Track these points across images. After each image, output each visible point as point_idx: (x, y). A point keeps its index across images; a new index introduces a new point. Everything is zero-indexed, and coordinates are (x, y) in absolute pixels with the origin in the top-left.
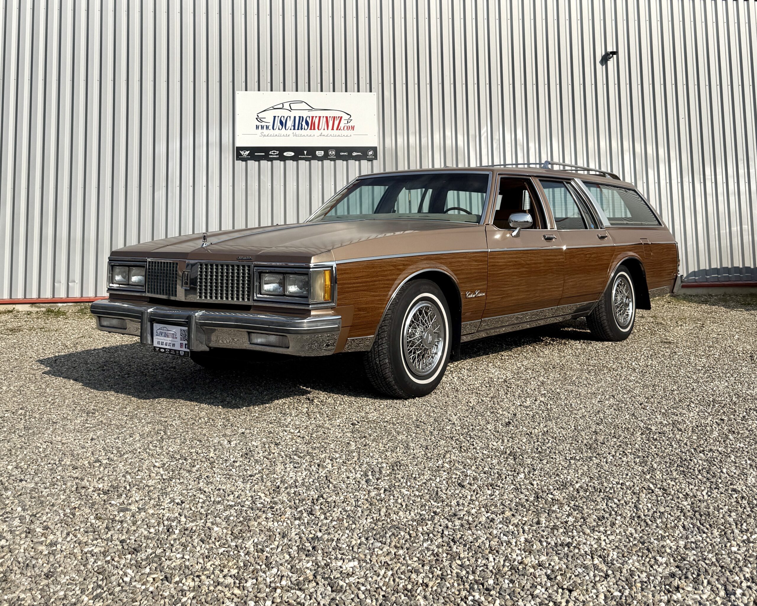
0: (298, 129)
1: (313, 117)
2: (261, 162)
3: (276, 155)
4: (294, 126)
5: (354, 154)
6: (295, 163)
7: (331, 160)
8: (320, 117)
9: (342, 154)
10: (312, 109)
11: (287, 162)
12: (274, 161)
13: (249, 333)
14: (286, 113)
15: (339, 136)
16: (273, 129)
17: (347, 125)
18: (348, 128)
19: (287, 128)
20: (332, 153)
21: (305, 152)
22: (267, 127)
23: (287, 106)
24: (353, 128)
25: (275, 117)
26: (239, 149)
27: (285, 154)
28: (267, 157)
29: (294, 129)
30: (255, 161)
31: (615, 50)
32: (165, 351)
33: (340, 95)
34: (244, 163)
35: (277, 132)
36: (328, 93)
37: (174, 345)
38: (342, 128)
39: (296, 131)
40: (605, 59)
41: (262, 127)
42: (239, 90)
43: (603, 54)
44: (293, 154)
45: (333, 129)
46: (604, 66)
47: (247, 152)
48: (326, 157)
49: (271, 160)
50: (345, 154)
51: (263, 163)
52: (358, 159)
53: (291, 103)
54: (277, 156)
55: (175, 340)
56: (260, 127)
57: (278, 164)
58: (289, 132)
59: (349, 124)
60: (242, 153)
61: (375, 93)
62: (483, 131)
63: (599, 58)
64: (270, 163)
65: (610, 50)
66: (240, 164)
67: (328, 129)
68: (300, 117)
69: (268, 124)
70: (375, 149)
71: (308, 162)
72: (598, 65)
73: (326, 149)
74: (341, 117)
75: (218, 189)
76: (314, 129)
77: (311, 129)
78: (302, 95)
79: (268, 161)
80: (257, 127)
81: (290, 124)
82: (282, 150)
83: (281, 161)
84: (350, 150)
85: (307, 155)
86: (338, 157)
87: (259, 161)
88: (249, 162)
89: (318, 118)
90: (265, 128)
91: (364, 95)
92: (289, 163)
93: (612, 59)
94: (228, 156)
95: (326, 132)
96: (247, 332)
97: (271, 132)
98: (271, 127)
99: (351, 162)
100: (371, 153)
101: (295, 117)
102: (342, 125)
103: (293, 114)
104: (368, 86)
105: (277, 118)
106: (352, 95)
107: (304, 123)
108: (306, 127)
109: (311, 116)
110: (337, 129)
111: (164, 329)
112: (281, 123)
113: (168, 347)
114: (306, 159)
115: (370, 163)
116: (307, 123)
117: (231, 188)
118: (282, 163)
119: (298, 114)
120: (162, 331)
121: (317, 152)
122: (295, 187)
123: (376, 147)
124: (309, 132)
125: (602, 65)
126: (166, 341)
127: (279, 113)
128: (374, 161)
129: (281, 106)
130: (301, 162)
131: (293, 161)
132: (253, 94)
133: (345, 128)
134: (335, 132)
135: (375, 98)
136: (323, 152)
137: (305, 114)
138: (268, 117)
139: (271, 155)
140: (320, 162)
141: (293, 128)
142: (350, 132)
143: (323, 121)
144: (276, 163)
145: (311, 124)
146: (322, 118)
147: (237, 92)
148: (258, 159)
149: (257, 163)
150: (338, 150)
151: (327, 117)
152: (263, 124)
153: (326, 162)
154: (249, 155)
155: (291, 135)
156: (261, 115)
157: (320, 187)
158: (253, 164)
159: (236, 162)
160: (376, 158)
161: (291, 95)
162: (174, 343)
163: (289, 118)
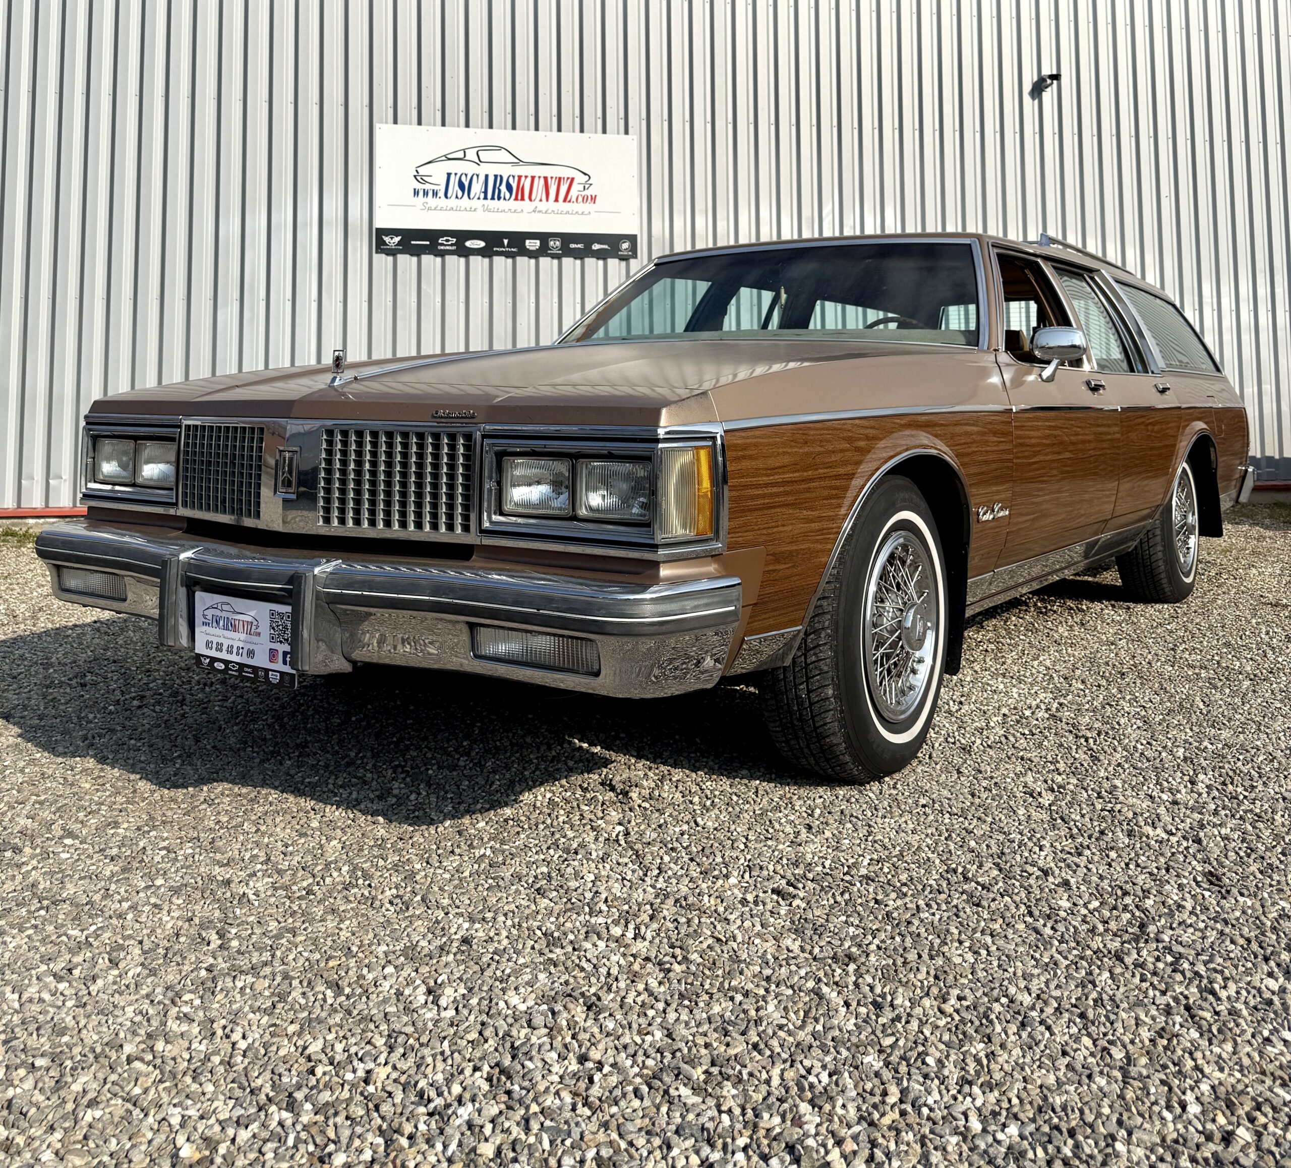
0: (493, 198)
1: (520, 177)
2: (424, 258)
3: (452, 245)
4: (486, 192)
5: (596, 247)
6: (486, 260)
7: (553, 256)
8: (533, 178)
9: (573, 246)
10: (519, 162)
11: (472, 258)
12: (447, 257)
13: (472, 626)
14: (468, 168)
15: (568, 213)
16: (446, 196)
17: (583, 193)
18: (585, 199)
19: (472, 196)
20: (555, 244)
21: (506, 241)
22: (435, 194)
23: (471, 155)
24: (594, 199)
25: (449, 175)
26: (381, 232)
27: (468, 244)
28: (434, 250)
29: (486, 198)
30: (412, 255)
31: (1055, 72)
32: (227, 668)
33: (570, 137)
34: (390, 259)
35: (452, 202)
36: (548, 133)
37: (251, 653)
38: (574, 199)
39: (489, 202)
40: (1038, 89)
41: (426, 193)
42: (381, 122)
43: (1035, 79)
44: (482, 244)
45: (556, 200)
46: (1036, 102)
47: (397, 239)
48: (544, 251)
49: (442, 254)
50: (579, 246)
51: (427, 259)
52: (601, 255)
53: (480, 149)
54: (454, 248)
55: (254, 639)
56: (421, 193)
57: (455, 263)
58: (475, 203)
59: (587, 192)
60: (387, 239)
61: (635, 137)
62: (827, 210)
63: (1027, 87)
64: (439, 260)
65: (1046, 71)
66: (383, 262)
67: (547, 200)
68: (496, 176)
69: (435, 188)
70: (632, 239)
71: (510, 261)
72: (1027, 99)
73: (544, 237)
74: (573, 179)
75: (340, 306)
76: (523, 199)
77: (516, 199)
78: (501, 135)
79: (436, 255)
80: (416, 193)
81: (477, 188)
82: (462, 236)
83: (460, 256)
84: (588, 239)
85: (508, 246)
86: (566, 252)
87: (418, 255)
88: (399, 256)
89: (529, 179)
90: (430, 194)
91: (614, 138)
92: (475, 260)
93: (1049, 89)
94: (360, 246)
95: (543, 206)
96: (467, 623)
97: (441, 201)
98: (441, 194)
99: (590, 262)
100: (625, 246)
101: (487, 176)
102: (573, 193)
103: (483, 170)
104: (622, 122)
105: (452, 176)
106: (593, 138)
107: (503, 188)
108: (508, 195)
109: (516, 174)
110: (565, 200)
111: (225, 607)
112: (461, 185)
113: (234, 658)
114: (507, 255)
115: (624, 264)
116: (509, 188)
117: (365, 305)
118: (462, 260)
119: (492, 170)
120: (217, 613)
121: (527, 242)
122: (486, 305)
123: (635, 236)
124: (512, 204)
125: (1033, 99)
126: (230, 642)
127: (457, 168)
128: (632, 261)
129: (461, 155)
130: (499, 261)
131: (483, 256)
132: (407, 130)
133: (580, 199)
134: (561, 205)
135: (636, 142)
136: (538, 242)
137: (505, 171)
138: (437, 174)
139: (442, 244)
140: (533, 261)
141: (482, 196)
142: (588, 207)
143: (539, 185)
144: (451, 260)
145: (517, 191)
146: (536, 180)
147: (377, 126)
148: (417, 252)
149: (415, 259)
150: (567, 238)
151: (546, 178)
152: (427, 187)
153: (544, 261)
154: (399, 243)
155: (480, 209)
156: (422, 171)
157: (533, 306)
158: (406, 261)
159: (376, 257)
160: (635, 256)
161: (478, 135)
162: (252, 647)
163: (475, 177)
